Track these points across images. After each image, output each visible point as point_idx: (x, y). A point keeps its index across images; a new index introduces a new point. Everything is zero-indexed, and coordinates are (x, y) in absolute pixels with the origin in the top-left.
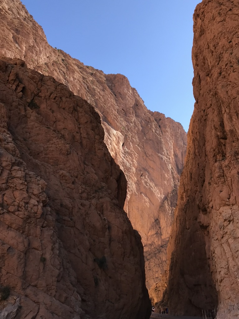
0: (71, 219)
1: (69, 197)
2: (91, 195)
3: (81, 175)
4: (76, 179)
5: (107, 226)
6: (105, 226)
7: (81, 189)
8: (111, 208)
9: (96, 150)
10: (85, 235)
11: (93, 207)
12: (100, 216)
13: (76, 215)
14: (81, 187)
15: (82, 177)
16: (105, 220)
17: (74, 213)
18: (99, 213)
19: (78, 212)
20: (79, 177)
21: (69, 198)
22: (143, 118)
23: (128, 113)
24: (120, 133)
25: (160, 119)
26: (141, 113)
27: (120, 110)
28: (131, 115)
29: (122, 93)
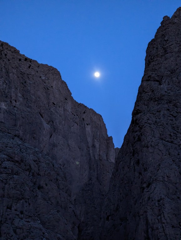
22: (70, 112)
23: (58, 107)
24: (49, 127)
25: (84, 113)
26: (69, 107)
27: (51, 104)
28: (60, 109)
29: (54, 87)
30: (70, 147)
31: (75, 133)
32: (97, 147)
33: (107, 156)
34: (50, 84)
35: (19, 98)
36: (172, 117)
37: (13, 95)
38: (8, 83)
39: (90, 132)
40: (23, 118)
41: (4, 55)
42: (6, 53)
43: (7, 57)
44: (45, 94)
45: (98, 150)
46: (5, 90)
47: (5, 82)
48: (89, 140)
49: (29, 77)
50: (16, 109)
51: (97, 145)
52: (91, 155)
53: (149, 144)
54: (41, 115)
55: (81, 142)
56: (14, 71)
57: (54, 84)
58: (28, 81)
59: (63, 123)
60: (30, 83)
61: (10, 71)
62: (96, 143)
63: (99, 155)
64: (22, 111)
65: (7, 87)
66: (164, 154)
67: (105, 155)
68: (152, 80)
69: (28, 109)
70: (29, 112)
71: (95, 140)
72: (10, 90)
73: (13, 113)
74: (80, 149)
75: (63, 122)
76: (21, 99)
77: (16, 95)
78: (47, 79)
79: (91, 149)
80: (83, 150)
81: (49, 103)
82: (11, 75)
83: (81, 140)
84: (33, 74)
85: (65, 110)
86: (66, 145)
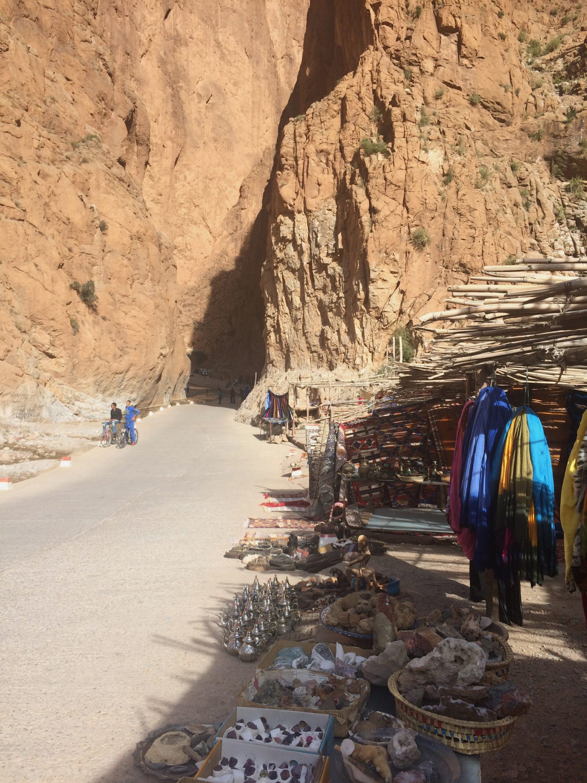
0: (17, 205)
1: (9, 154)
2: (62, 154)
3: (37, 106)
4: (26, 114)
5: (97, 222)
6: (93, 222)
7: (38, 138)
8: (107, 185)
9: (76, 42)
10: (50, 239)
11: (65, 181)
12: (82, 200)
13: (28, 196)
14: (36, 133)
15: (39, 109)
16: (93, 210)
17: (22, 191)
18: (80, 193)
19: (31, 189)
20: (33, 110)
21: (11, 157)
30: (225, 51)
31: (234, 11)
39: (278, 14)
48: (276, 36)
55: (252, 37)
74: (249, 57)
80: (258, 62)
83: (253, 34)
86: (213, 43)
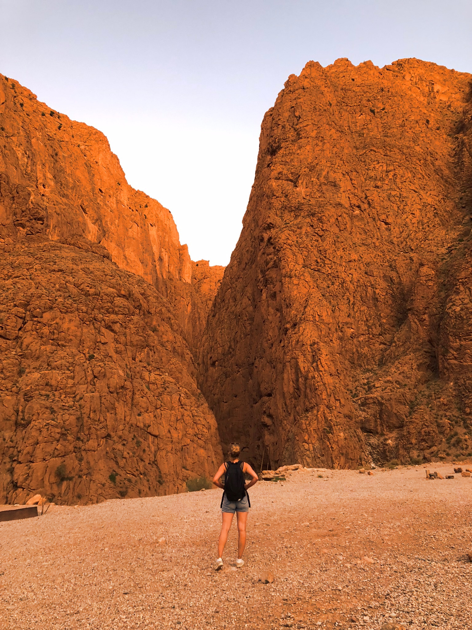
22: (126, 205)
23: (108, 197)
24: (97, 229)
25: (146, 206)
26: (124, 197)
27: (97, 191)
28: (111, 199)
29: (100, 163)
30: (129, 261)
31: (134, 239)
32: (165, 260)
33: (179, 273)
34: (94, 158)
35: (49, 181)
36: (317, 236)
37: (40, 175)
38: (30, 155)
39: (156, 237)
40: (58, 214)
41: (19, 106)
42: (22, 102)
43: (24, 108)
44: (87, 175)
45: (167, 265)
46: (27, 167)
47: (26, 153)
48: (155, 249)
49: (62, 146)
50: (45, 198)
51: (166, 258)
52: (158, 272)
53: (293, 273)
54: (84, 210)
55: (143, 252)
56: (38, 134)
57: (100, 158)
58: (61, 154)
59: (116, 223)
60: (64, 156)
61: (32, 135)
62: (163, 254)
63: (169, 272)
64: (55, 203)
65: (30, 163)
66: (312, 287)
67: (177, 272)
68: (284, 178)
69: (64, 200)
70: (66, 204)
71: (163, 250)
72: (34, 168)
73: (42, 206)
74: (142, 263)
75: (117, 221)
76: (52, 183)
77: (44, 176)
78: (87, 149)
79: (157, 263)
80: (146, 266)
81: (93, 189)
82: (34, 141)
83: (144, 250)
84: (67, 140)
85: (118, 202)
86: (123, 257)
